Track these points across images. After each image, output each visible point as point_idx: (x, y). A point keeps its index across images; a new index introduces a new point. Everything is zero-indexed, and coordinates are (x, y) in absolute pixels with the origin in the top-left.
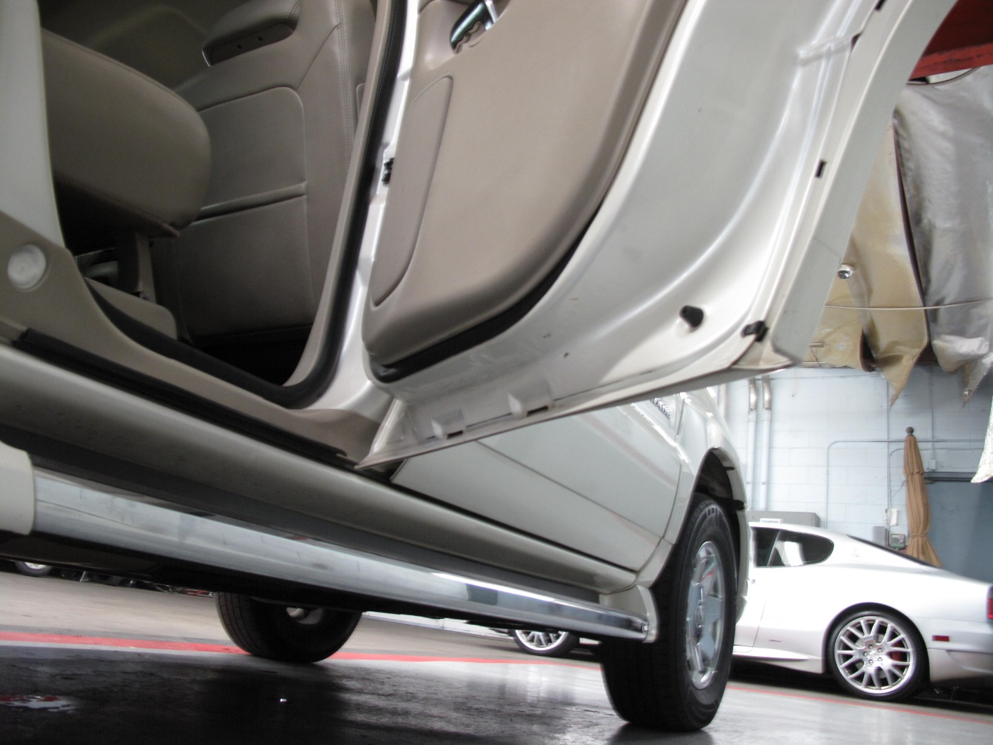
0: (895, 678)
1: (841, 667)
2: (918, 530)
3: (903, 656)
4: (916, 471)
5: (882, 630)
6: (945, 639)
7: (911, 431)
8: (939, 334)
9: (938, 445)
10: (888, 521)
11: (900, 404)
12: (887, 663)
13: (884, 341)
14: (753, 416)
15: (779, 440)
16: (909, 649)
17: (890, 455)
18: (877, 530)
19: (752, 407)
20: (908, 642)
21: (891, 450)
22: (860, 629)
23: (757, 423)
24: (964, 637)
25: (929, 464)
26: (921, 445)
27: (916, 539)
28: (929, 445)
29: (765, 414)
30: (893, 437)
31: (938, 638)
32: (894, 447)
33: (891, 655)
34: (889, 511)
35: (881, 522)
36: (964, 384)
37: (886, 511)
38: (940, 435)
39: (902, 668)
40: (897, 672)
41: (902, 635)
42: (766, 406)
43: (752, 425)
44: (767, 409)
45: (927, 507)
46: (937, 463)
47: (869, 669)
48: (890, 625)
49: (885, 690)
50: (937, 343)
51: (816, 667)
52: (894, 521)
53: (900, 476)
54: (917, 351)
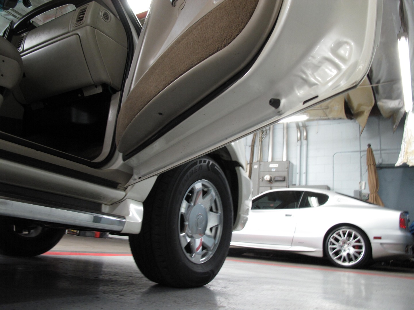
0: (356, 258)
1: (331, 253)
2: (373, 191)
3: (360, 247)
4: (372, 163)
5: (350, 235)
6: (380, 238)
7: (369, 146)
8: (380, 99)
9: (382, 152)
10: (361, 187)
11: (364, 134)
12: (352, 251)
13: (355, 104)
14: (299, 142)
15: (311, 153)
16: (363, 244)
17: (361, 158)
18: (355, 192)
19: (299, 139)
20: (362, 240)
21: (361, 155)
22: (340, 235)
23: (301, 146)
24: (388, 237)
25: (378, 161)
26: (374, 153)
27: (373, 194)
28: (379, 152)
29: (304, 142)
30: (362, 149)
31: (375, 238)
32: (362, 154)
33: (354, 247)
34: (361, 183)
35: (357, 188)
36: (394, 123)
37: (360, 183)
38: (383, 147)
39: (359, 253)
40: (357, 255)
41: (359, 237)
42: (305, 138)
43: (299, 147)
44: (305, 139)
45: (377, 180)
46: (382, 160)
47: (344, 254)
48: (354, 233)
49: (352, 263)
50: (379, 103)
51: (320, 254)
52: (363, 187)
53: (365, 167)
54: (370, 108)
